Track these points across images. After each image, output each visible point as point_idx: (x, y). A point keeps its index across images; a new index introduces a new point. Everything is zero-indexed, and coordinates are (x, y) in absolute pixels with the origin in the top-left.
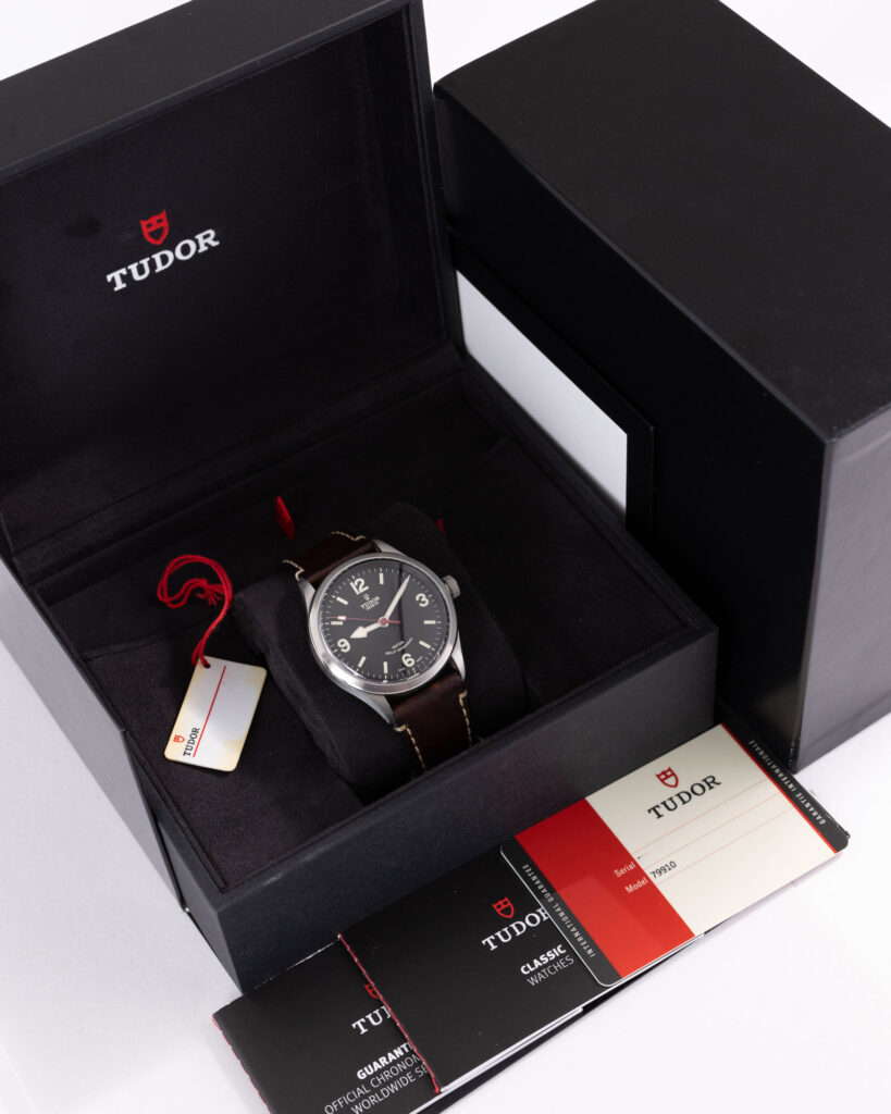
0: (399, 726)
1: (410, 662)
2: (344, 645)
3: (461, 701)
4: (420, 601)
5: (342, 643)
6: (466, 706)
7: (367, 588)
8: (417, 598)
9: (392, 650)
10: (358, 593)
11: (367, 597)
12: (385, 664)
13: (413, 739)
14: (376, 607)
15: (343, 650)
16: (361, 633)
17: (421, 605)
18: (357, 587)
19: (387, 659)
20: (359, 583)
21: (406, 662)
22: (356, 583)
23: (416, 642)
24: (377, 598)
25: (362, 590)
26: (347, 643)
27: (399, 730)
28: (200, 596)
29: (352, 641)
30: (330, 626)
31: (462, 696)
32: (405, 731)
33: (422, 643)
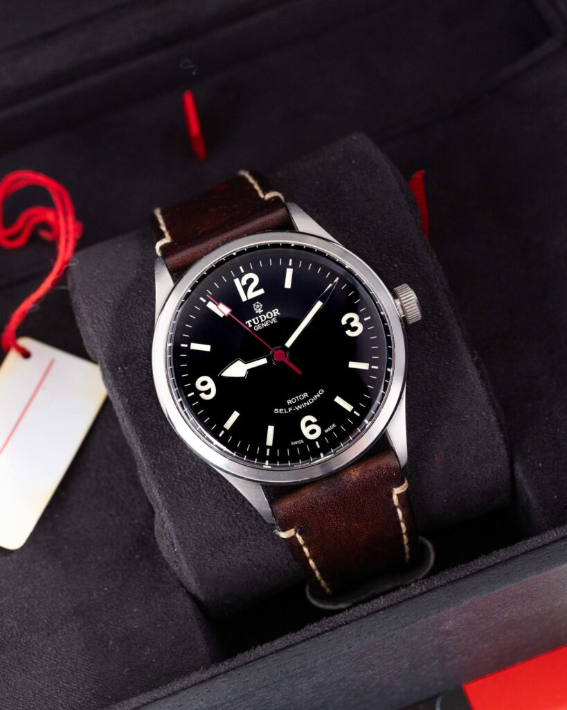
0: (284, 530)
1: (313, 432)
2: (207, 387)
3: (395, 498)
4: (348, 326)
5: (204, 383)
6: (402, 507)
7: (261, 291)
8: (344, 321)
9: (287, 407)
10: (244, 299)
11: (258, 308)
12: (271, 429)
13: (306, 550)
14: (272, 326)
15: (203, 396)
16: (238, 370)
17: (349, 333)
18: (246, 288)
19: (276, 420)
20: (250, 281)
21: (305, 431)
22: (244, 282)
23: (328, 399)
24: (276, 312)
25: (252, 294)
26: (211, 384)
27: (284, 535)
28: (45, 235)
29: (221, 382)
30: (188, 350)
31: (397, 491)
32: (294, 538)
33: (338, 400)
